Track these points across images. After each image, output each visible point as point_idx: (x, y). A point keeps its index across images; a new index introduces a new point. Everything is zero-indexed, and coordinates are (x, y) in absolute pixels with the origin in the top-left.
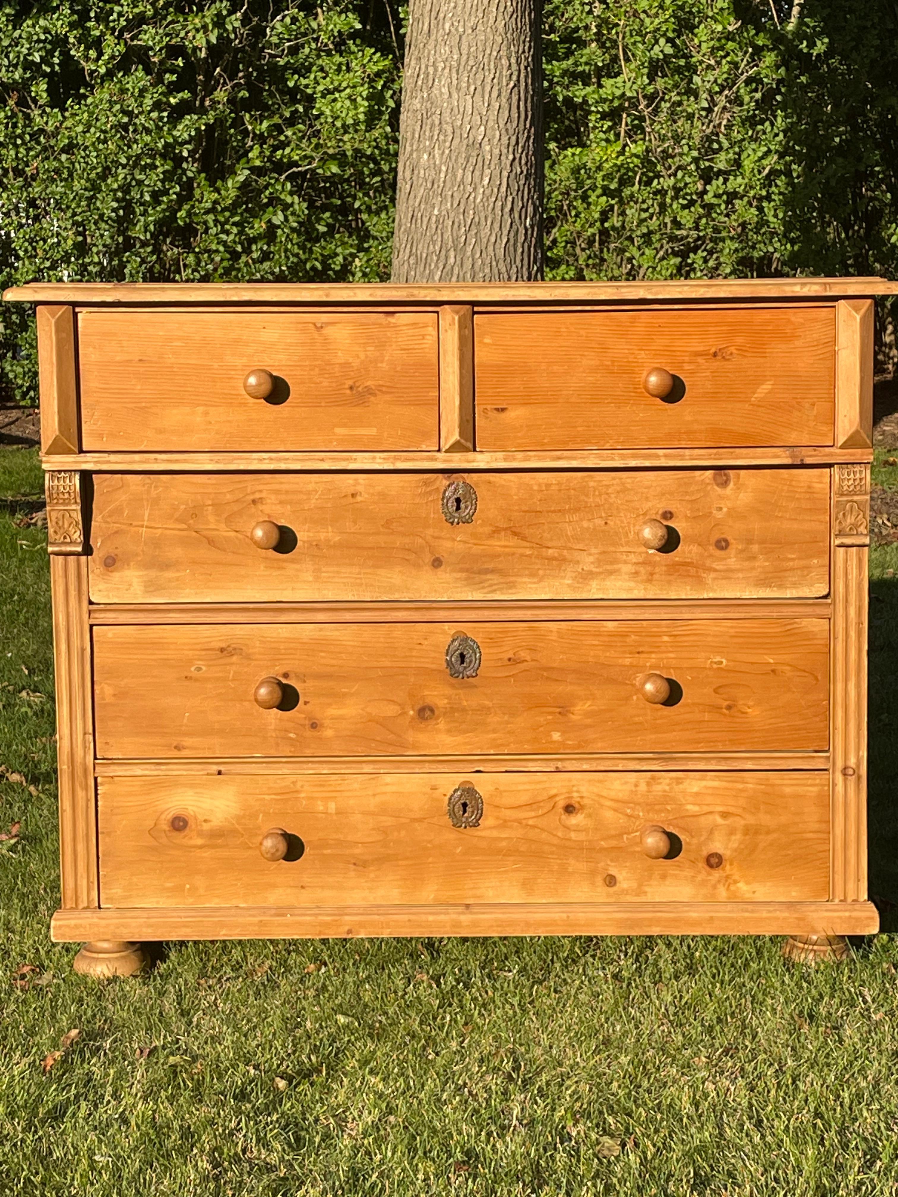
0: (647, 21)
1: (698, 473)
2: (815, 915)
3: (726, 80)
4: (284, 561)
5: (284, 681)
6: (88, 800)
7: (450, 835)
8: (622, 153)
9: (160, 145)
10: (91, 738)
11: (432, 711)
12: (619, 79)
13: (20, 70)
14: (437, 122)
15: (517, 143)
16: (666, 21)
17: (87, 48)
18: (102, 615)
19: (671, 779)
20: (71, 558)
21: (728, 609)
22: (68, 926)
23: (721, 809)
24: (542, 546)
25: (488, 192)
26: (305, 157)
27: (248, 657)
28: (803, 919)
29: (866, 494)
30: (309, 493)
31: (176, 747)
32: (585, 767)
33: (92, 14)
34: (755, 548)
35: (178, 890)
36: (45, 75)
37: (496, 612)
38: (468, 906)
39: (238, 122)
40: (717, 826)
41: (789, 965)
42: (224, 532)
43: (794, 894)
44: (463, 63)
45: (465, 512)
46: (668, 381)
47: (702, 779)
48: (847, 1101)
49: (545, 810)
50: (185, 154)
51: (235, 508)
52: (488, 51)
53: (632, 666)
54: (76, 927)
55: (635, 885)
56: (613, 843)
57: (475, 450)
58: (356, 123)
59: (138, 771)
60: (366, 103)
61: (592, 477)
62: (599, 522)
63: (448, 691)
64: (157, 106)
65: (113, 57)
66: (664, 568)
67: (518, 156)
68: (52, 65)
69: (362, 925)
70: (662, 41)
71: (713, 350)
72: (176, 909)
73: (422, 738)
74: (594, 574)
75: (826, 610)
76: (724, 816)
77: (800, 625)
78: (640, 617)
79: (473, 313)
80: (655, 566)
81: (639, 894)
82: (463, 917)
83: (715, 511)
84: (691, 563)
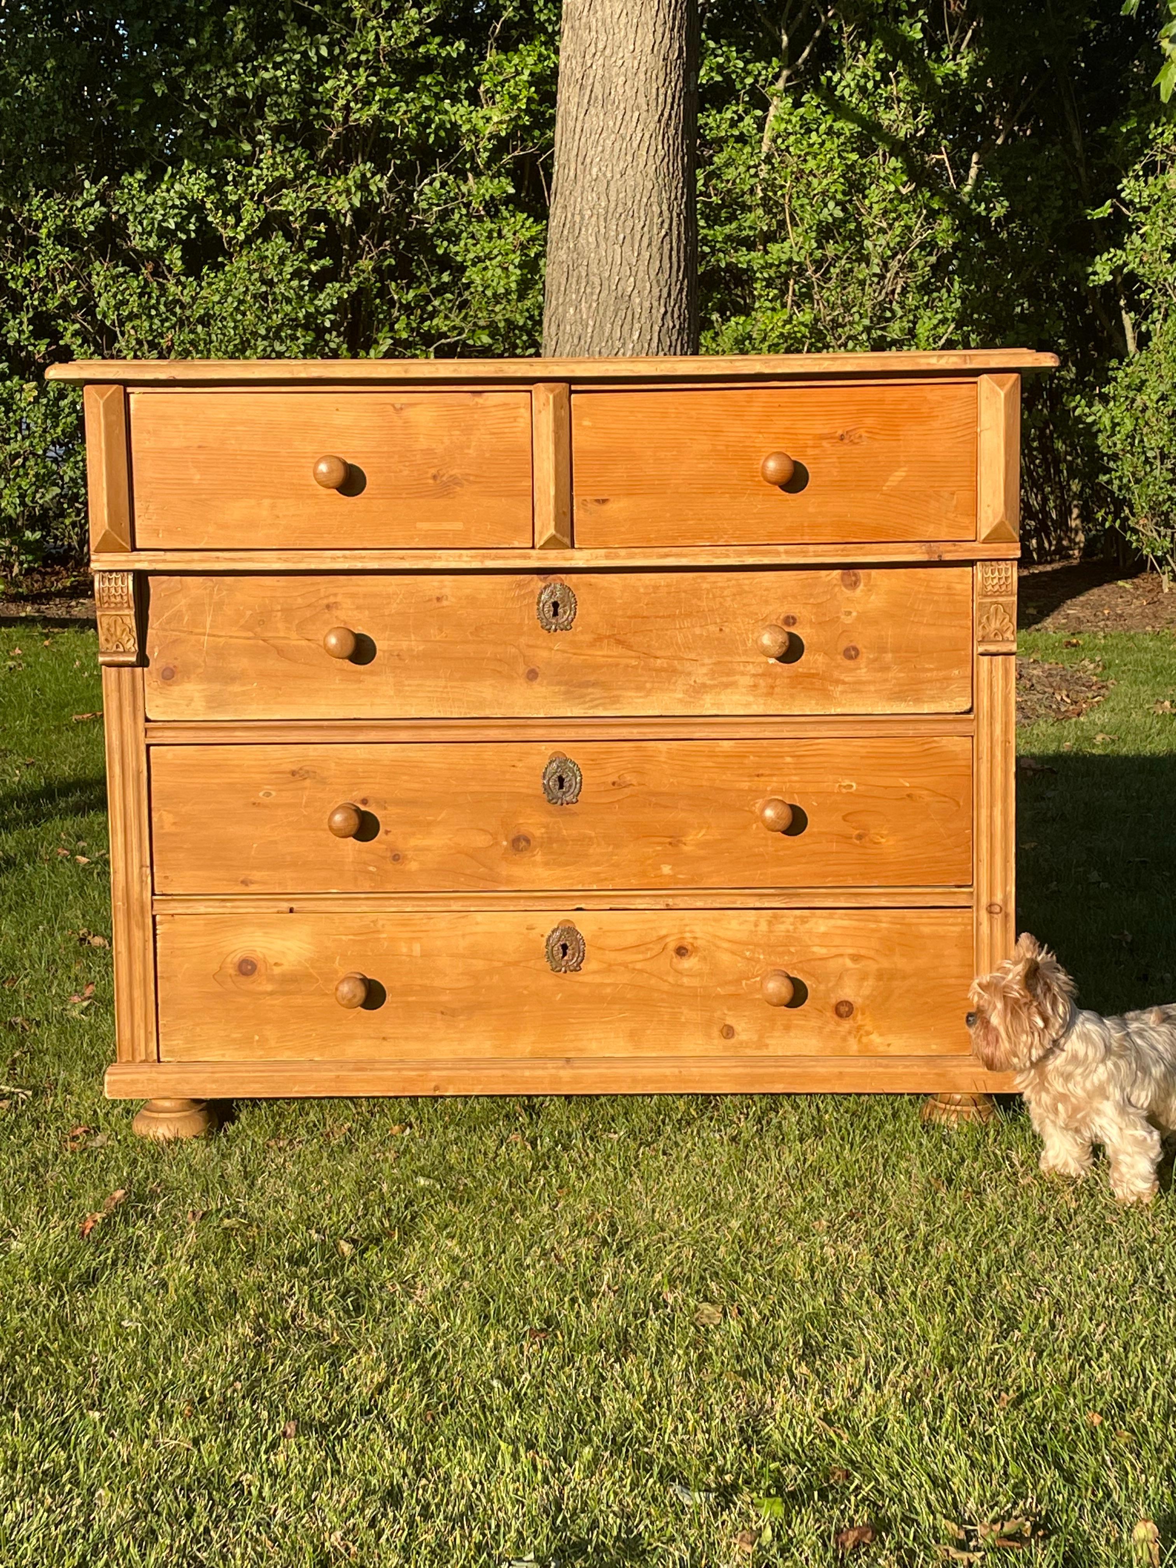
0: (815, 182)
1: (823, 573)
2: (957, 1071)
3: (899, 243)
4: (361, 673)
5: (363, 808)
6: (145, 941)
7: (549, 980)
8: (789, 321)
9: (301, 315)
10: (148, 871)
11: (528, 841)
12: (786, 244)
13: (154, 237)
14: (584, 274)
15: (669, 295)
16: (835, 181)
17: (225, 214)
18: (159, 734)
19: (796, 917)
20: (126, 671)
21: (858, 727)
22: (123, 1081)
23: (851, 951)
24: (648, 655)
25: (638, 348)
26: (454, 328)
27: (323, 781)
28: (943, 1075)
29: (1012, 595)
30: (388, 596)
31: (243, 882)
32: (699, 904)
33: (230, 178)
34: (889, 656)
35: (246, 1042)
36: (180, 242)
37: (599, 730)
38: (568, 1060)
39: (383, 292)
40: (847, 970)
41: (928, 1127)
42: (295, 640)
43: (934, 1047)
44: (611, 210)
45: (563, 619)
46: (788, 467)
47: (831, 917)
48: (984, 1268)
49: (654, 953)
50: (328, 324)
51: (308, 613)
52: (638, 197)
53: (750, 790)
54: (133, 1082)
55: (755, 1038)
56: (731, 989)
57: (573, 547)
58: (508, 292)
59: (201, 908)
60: (518, 272)
61: (704, 578)
62: (713, 628)
63: (546, 819)
64: (297, 274)
65: (252, 224)
66: (786, 681)
67: (670, 309)
68: (187, 232)
69: (450, 1080)
70: (831, 205)
71: (840, 432)
72: (243, 1063)
73: (517, 872)
74: (707, 687)
75: (968, 727)
76: (855, 959)
77: (939, 743)
78: (759, 735)
79: (571, 393)
80: (776, 678)
81: (760, 1046)
82: (563, 1073)
83: (843, 616)
84: (816, 674)
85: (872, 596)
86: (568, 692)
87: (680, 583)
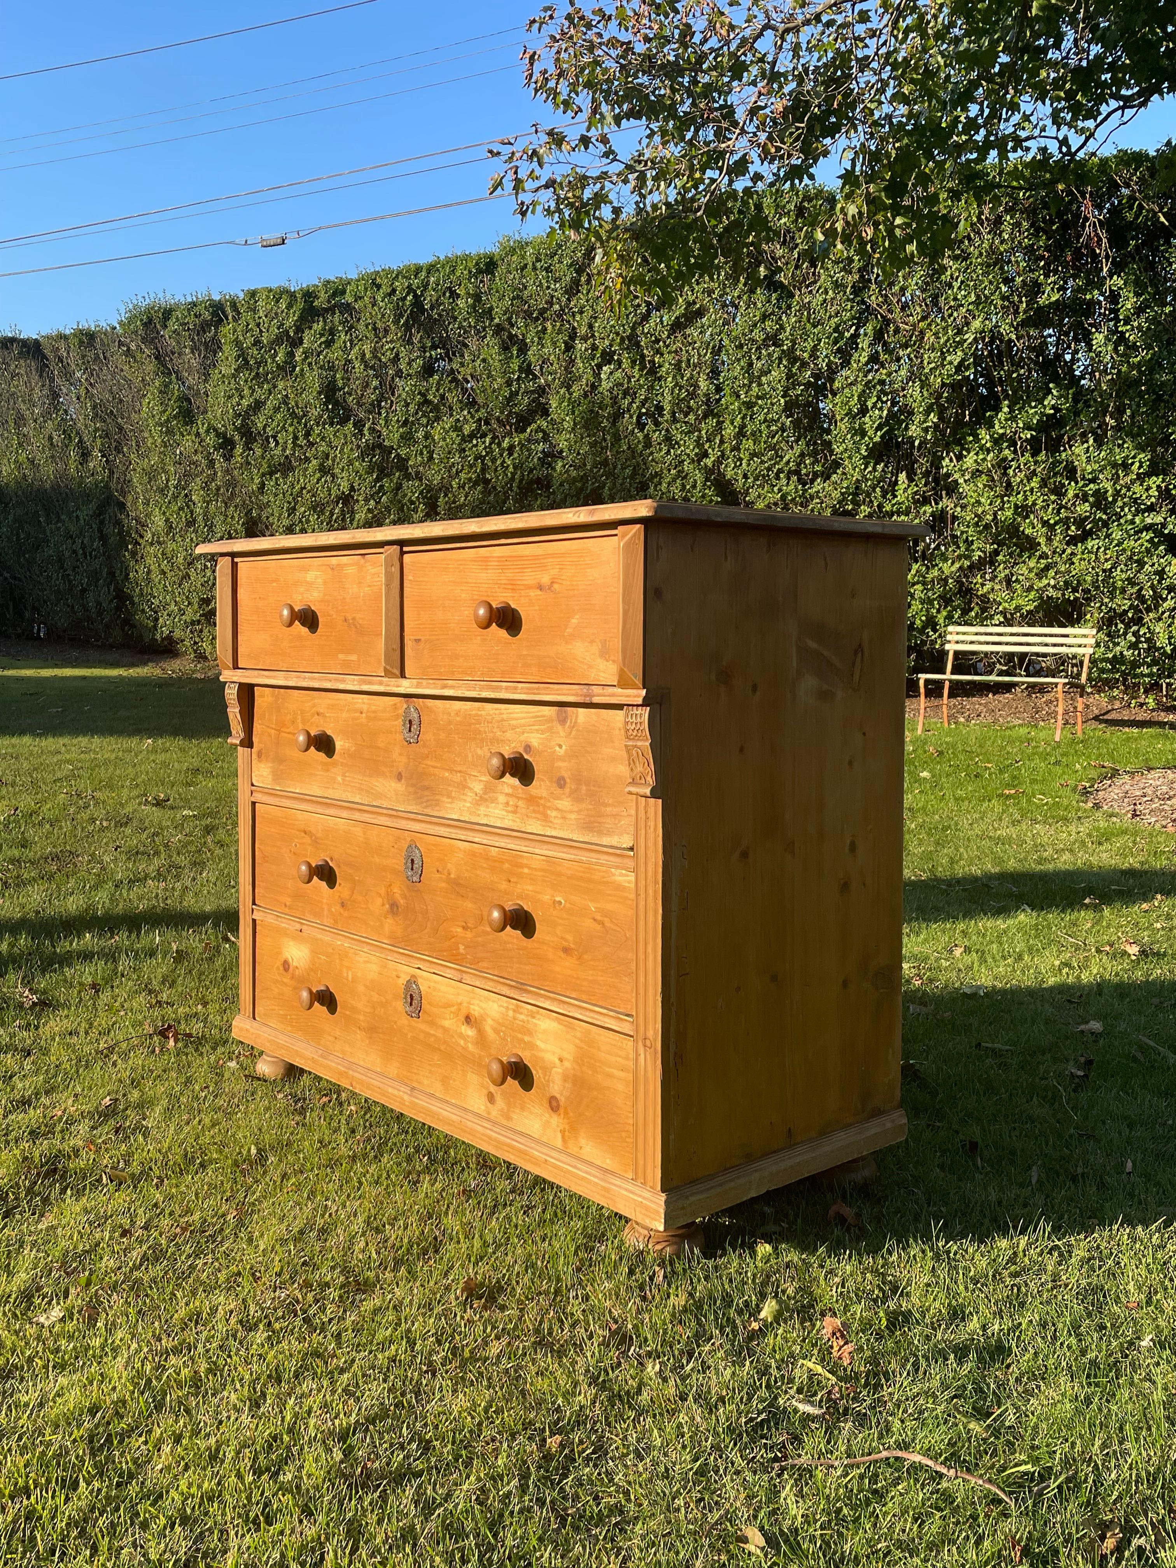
2: (617, 1190)
4: (329, 764)
6: (250, 935)
7: (404, 1020)
10: (251, 888)
11: (397, 907)
18: (257, 795)
19: (528, 1011)
20: (244, 750)
23: (559, 1051)
24: (454, 770)
27: (316, 841)
29: (646, 740)
30: (341, 709)
31: (286, 905)
32: (478, 984)
34: (583, 789)
35: (286, 1018)
37: (430, 826)
38: (413, 1089)
40: (556, 1068)
43: (608, 1161)
45: (414, 733)
47: (548, 1018)
49: (455, 1016)
51: (310, 718)
53: (506, 893)
54: (242, 1029)
55: (507, 1108)
57: (403, 675)
59: (270, 919)
63: (406, 892)
66: (523, 801)
69: (362, 1083)
71: (539, 583)
74: (483, 799)
75: (631, 864)
76: (561, 1060)
77: (614, 875)
78: (509, 846)
79: (402, 553)
80: (519, 798)
81: (509, 1118)
82: (406, 1097)
83: (557, 748)
84: (541, 798)
85: (574, 733)
86: (415, 793)
87: (471, 710)
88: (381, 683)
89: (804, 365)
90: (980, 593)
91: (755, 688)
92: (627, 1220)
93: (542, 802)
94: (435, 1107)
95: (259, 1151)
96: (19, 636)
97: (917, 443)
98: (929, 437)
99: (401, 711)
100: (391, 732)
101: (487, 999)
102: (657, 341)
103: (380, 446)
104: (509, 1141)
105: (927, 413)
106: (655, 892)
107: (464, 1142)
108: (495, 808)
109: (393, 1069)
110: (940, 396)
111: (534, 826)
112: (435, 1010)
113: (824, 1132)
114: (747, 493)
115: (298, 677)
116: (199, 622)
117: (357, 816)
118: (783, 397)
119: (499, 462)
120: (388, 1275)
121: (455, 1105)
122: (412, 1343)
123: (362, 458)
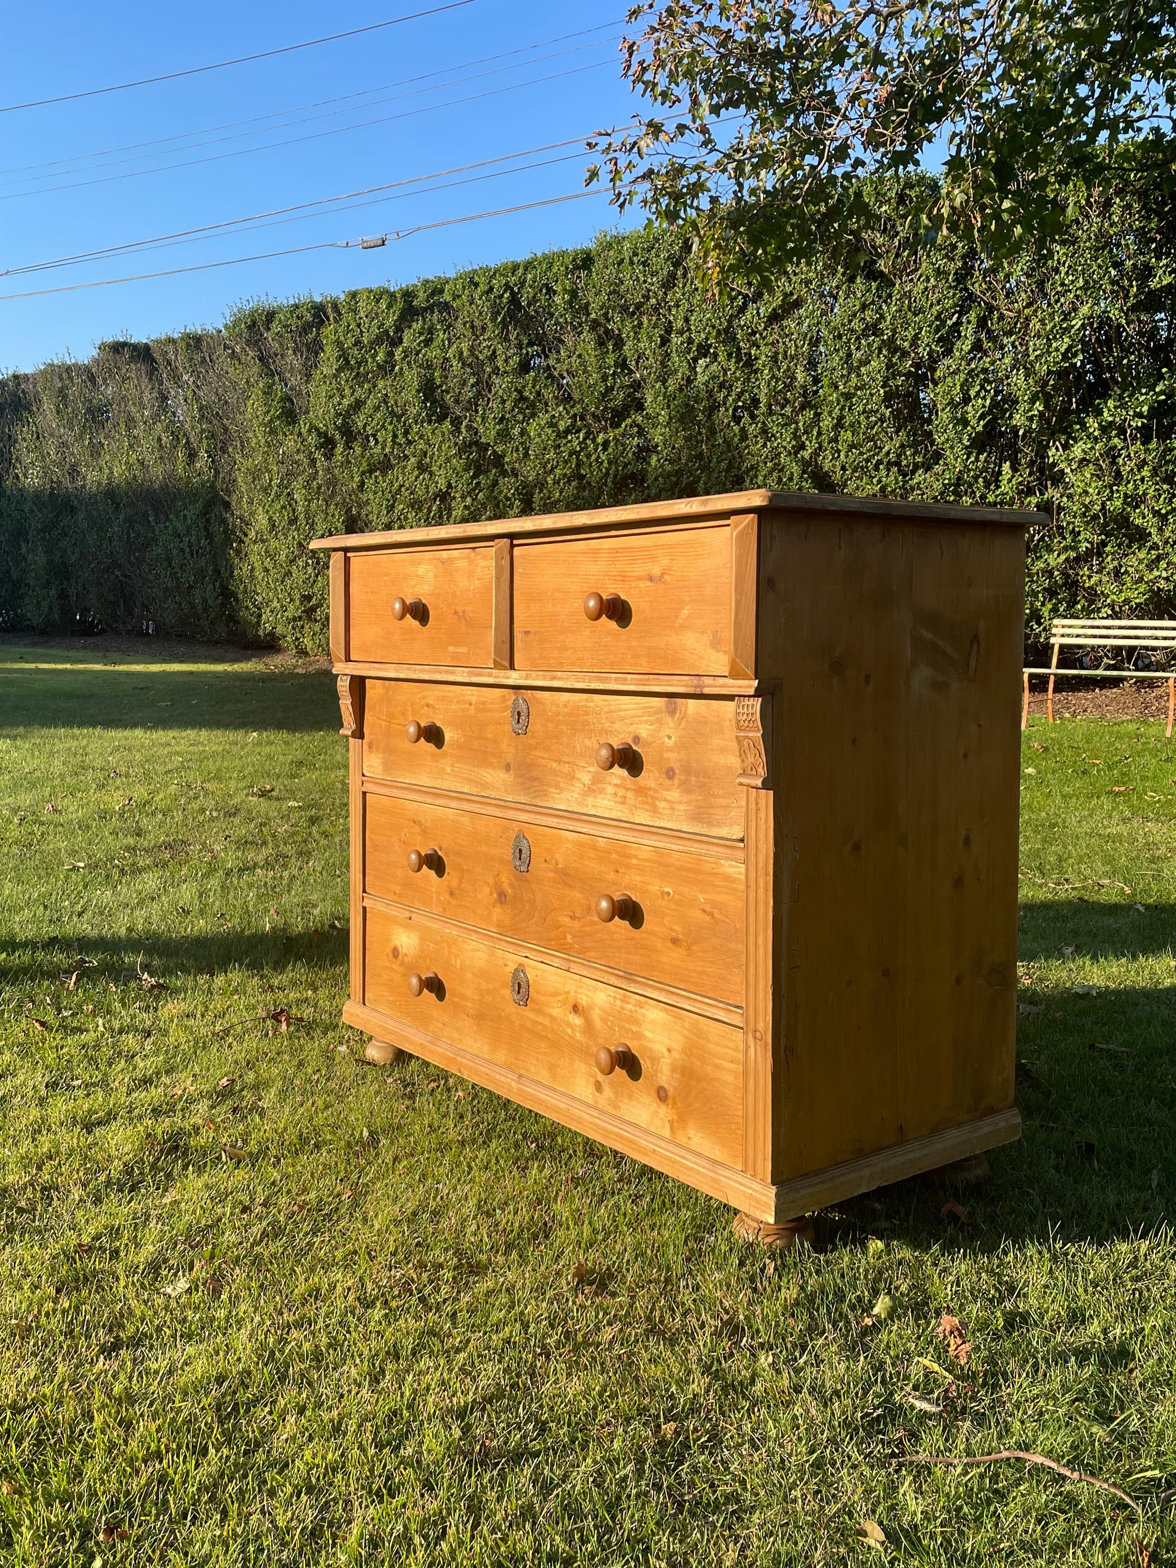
1: (656, 700)
2: (726, 1181)
4: (437, 753)
6: (360, 922)
7: (512, 1008)
10: (361, 876)
11: (505, 896)
18: (367, 786)
19: (636, 1001)
20: (356, 741)
21: (673, 840)
22: (349, 1013)
23: (667, 1042)
24: (562, 761)
27: (425, 830)
29: (758, 730)
30: (451, 700)
31: (395, 894)
32: (585, 973)
34: (693, 780)
35: (394, 1004)
37: (538, 817)
38: (520, 1076)
40: (664, 1058)
43: (717, 1152)
45: (523, 725)
49: (563, 1005)
51: (420, 709)
53: (614, 884)
55: (615, 1098)
57: (512, 667)
59: (380, 907)
63: (513, 881)
69: (470, 1070)
71: (649, 575)
72: (391, 1018)
74: (590, 791)
75: (741, 855)
76: (669, 1050)
77: (724, 866)
78: (617, 837)
79: (512, 546)
80: (627, 789)
81: (617, 1108)
82: (513, 1084)
83: (666, 739)
84: (649, 789)
85: (684, 723)
86: (523, 784)
87: (579, 701)
88: (490, 675)
89: (905, 354)
90: (1087, 585)
91: (868, 679)
92: (736, 1212)
93: (651, 793)
94: (543, 1095)
95: (371, 1133)
96: (129, 632)
97: (1021, 432)
98: (1034, 426)
99: (510, 703)
100: (499, 724)
101: (595, 989)
102: (754, 333)
103: (477, 443)
104: (616, 1130)
105: (1032, 401)
106: (766, 883)
107: (570, 1130)
108: (604, 799)
109: (501, 1056)
110: (1046, 383)
111: (642, 817)
112: (543, 999)
113: (936, 1130)
114: (845, 485)
115: (409, 669)
116: (300, 618)
117: (466, 806)
118: (882, 387)
119: (593, 458)
120: (500, 1259)
121: (563, 1093)
122: (526, 1326)
123: (459, 455)
